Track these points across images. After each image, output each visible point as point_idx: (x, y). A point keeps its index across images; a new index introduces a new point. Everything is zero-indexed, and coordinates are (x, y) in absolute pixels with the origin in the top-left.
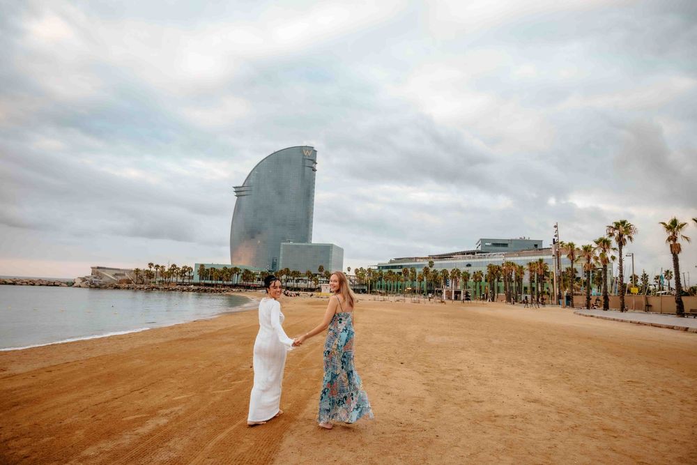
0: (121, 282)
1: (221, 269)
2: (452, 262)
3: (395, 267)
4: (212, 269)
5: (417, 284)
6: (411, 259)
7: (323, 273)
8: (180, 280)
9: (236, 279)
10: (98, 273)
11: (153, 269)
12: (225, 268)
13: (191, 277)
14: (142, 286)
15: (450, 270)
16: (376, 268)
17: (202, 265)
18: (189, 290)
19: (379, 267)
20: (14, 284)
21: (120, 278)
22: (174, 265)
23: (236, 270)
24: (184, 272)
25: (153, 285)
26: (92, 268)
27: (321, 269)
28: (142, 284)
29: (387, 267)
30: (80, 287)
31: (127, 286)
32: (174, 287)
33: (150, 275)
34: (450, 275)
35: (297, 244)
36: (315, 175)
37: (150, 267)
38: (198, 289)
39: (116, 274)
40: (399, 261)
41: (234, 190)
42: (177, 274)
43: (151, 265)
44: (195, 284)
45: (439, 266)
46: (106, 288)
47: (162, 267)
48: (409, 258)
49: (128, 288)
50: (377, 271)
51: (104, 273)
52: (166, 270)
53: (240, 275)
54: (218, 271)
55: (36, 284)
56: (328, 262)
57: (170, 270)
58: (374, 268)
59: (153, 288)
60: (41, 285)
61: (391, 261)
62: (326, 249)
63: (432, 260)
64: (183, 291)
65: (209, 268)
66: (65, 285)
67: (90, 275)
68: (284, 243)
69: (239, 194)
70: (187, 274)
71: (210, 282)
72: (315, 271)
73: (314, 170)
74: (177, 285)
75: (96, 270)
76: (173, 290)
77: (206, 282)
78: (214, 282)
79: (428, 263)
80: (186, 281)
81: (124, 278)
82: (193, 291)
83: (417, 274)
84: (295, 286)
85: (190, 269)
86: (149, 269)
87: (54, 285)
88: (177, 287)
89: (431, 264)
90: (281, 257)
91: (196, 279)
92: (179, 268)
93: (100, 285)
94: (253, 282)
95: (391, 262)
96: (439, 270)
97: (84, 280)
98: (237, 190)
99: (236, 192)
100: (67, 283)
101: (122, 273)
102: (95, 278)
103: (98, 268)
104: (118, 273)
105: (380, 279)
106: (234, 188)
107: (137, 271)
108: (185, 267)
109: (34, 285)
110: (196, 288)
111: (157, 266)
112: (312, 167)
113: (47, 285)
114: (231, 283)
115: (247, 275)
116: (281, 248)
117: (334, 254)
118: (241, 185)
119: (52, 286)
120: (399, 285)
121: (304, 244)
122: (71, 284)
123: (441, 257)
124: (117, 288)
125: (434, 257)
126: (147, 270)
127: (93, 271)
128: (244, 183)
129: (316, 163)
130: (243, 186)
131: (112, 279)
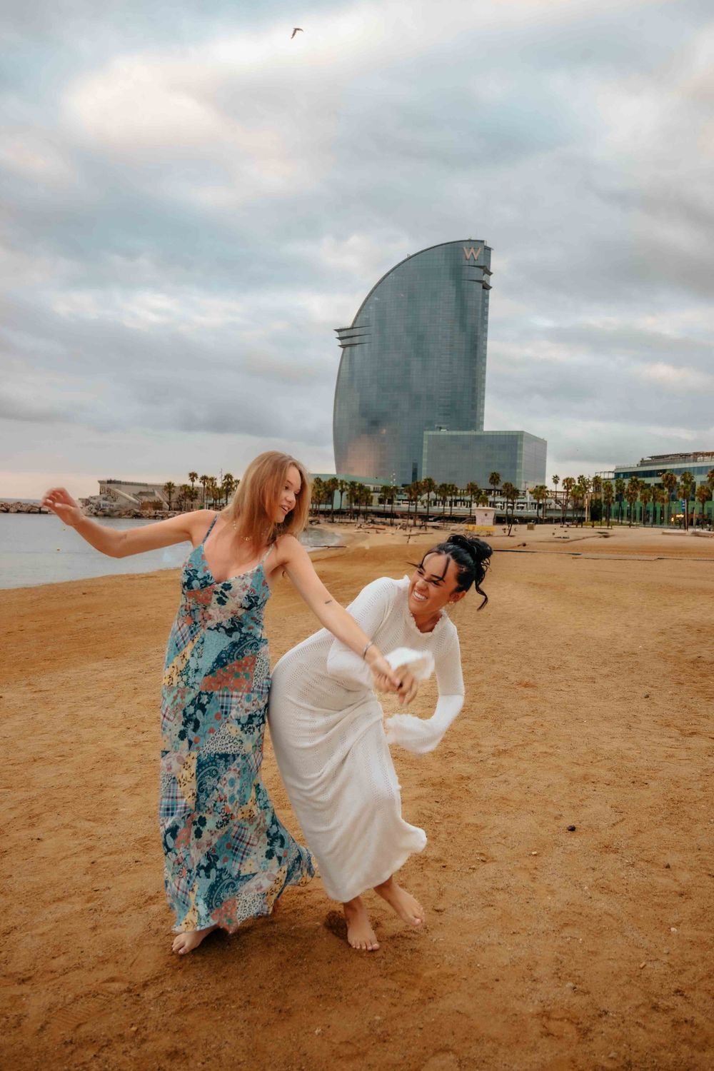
0: (144, 506)
3: (651, 474)
6: (685, 457)
9: (340, 501)
10: (109, 491)
11: (198, 484)
16: (612, 476)
19: (617, 475)
21: (146, 499)
22: (230, 477)
23: (337, 483)
26: (100, 482)
27: (495, 478)
29: (634, 475)
31: (153, 513)
33: (192, 494)
35: (454, 433)
36: (488, 297)
37: (193, 480)
39: (141, 493)
40: (661, 461)
41: (337, 335)
43: (193, 476)
46: (120, 516)
47: (212, 479)
48: (681, 455)
50: (614, 483)
51: (117, 490)
52: (219, 485)
53: (345, 493)
55: (12, 510)
56: (514, 466)
57: (224, 484)
58: (606, 476)
60: (19, 512)
61: (642, 461)
62: (511, 443)
67: (99, 494)
68: (431, 433)
69: (346, 342)
72: (484, 484)
73: (486, 287)
75: (107, 486)
81: (152, 499)
83: (698, 486)
84: (448, 513)
86: (189, 483)
90: (425, 460)
93: (112, 511)
95: (643, 463)
97: (86, 502)
98: (344, 334)
99: (340, 338)
101: (150, 490)
102: (105, 499)
103: (110, 482)
104: (144, 490)
106: (338, 331)
107: (170, 486)
109: (7, 511)
111: (204, 478)
112: (483, 282)
113: (29, 512)
114: (329, 507)
115: (358, 493)
116: (425, 442)
117: (526, 450)
118: (349, 325)
121: (466, 433)
124: (137, 516)
126: (185, 486)
127: (102, 488)
128: (355, 322)
129: (490, 274)
130: (352, 328)
131: (130, 501)
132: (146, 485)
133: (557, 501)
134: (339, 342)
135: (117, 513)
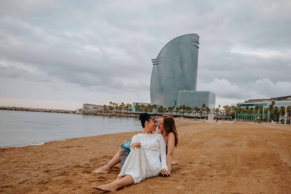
0: (97, 112)
1: (147, 105)
2: (287, 102)
3: (249, 105)
4: (142, 105)
5: (264, 115)
6: (259, 100)
7: (205, 108)
8: (126, 111)
9: (155, 111)
10: (86, 107)
12: (149, 105)
13: (131, 110)
14: (108, 114)
15: (286, 107)
16: (236, 105)
17: (137, 103)
18: (131, 117)
19: (238, 105)
20: (50, 112)
21: (96, 110)
22: (123, 103)
23: (155, 106)
24: (127, 107)
25: (112, 114)
26: (84, 104)
27: (204, 106)
28: (107, 113)
29: (243, 105)
30: (79, 114)
31: (100, 114)
32: (123, 115)
33: (111, 108)
34: (286, 109)
35: (188, 91)
36: (198, 51)
37: (111, 104)
38: (136, 116)
40: (252, 101)
41: (152, 61)
42: (124, 108)
43: (111, 103)
44: (134, 114)
45: (278, 104)
46: (90, 114)
47: (117, 104)
48: (258, 100)
49: (101, 115)
50: (238, 107)
51: (89, 107)
52: (119, 106)
53: (157, 109)
54: (145, 107)
56: (207, 102)
57: (120, 105)
58: (235, 105)
59: (113, 115)
60: (61, 113)
62: (206, 94)
63: (273, 101)
64: (128, 117)
65: (140, 105)
66: (72, 113)
67: (83, 108)
68: (181, 91)
69: (155, 63)
70: (129, 108)
72: (200, 107)
73: (198, 48)
74: (125, 114)
75: (85, 105)
76: (123, 116)
79: (271, 102)
80: (129, 112)
81: (98, 109)
82: (134, 117)
83: (264, 109)
84: (188, 116)
85: (131, 105)
86: (110, 105)
87: (67, 113)
88: (125, 115)
89: (273, 103)
90: (179, 99)
91: (134, 111)
92: (125, 105)
93: (88, 113)
94: (164, 113)
95: (246, 102)
96: (279, 106)
97: (80, 110)
98: (154, 61)
99: (153, 62)
100: (73, 112)
101: (97, 107)
102: (85, 109)
103: (86, 104)
104: (95, 107)
105: (239, 112)
106: (152, 60)
107: (105, 106)
108: (128, 104)
109: (58, 112)
110: (135, 115)
111: (114, 104)
112: (197, 46)
113: (64, 113)
114: (152, 113)
115: (161, 109)
116: (179, 94)
117: (210, 96)
118: (156, 58)
119: (66, 113)
120: (251, 116)
121: (192, 91)
122: (74, 112)
123: (280, 99)
124: (95, 115)
125: (274, 99)
126: (109, 106)
127: (84, 106)
128: (158, 57)
129: (199, 44)
130: (157, 59)
131: (93, 110)
132: (95, 105)
133: (221, 113)
134: (153, 63)
135: (89, 114)
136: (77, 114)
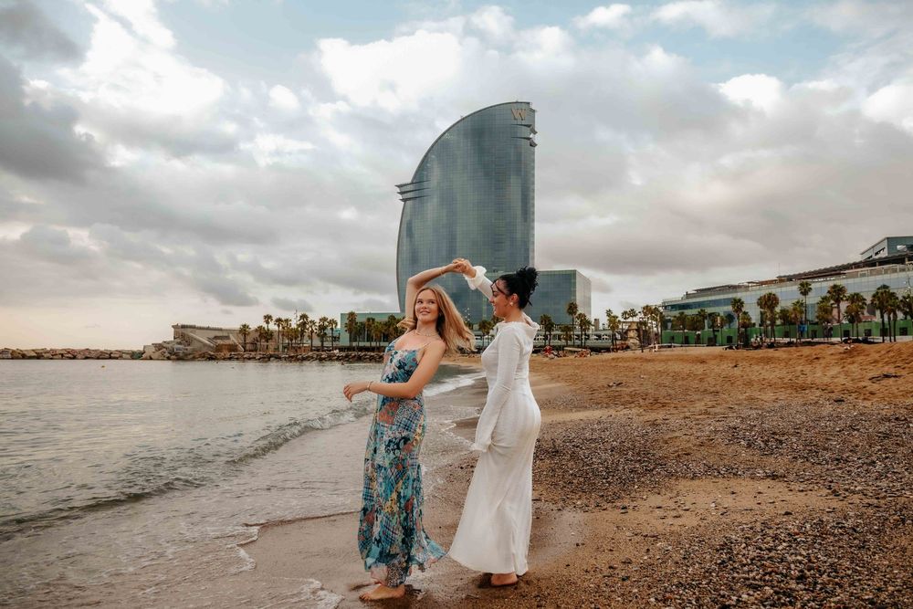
0: (218, 349)
1: (385, 320)
4: (369, 320)
10: (183, 336)
11: (273, 327)
13: (335, 339)
14: (253, 354)
17: (352, 315)
18: (330, 358)
21: (219, 343)
22: (305, 317)
24: (322, 328)
26: (173, 326)
27: (572, 308)
28: (254, 351)
30: (151, 359)
31: (228, 356)
32: (305, 355)
33: (265, 335)
36: (534, 153)
37: (268, 323)
38: (347, 356)
39: (216, 337)
41: (398, 190)
42: (312, 331)
43: (268, 318)
44: (341, 349)
46: (194, 359)
47: (287, 321)
49: (230, 359)
51: (192, 334)
52: (294, 326)
55: (79, 356)
57: (299, 326)
59: (271, 356)
60: (87, 358)
61: (687, 294)
62: (565, 279)
64: (321, 360)
65: (364, 320)
66: (128, 356)
67: (173, 339)
69: (406, 196)
70: (328, 331)
71: (367, 344)
73: (533, 145)
74: (311, 350)
75: (181, 330)
76: (303, 359)
77: (362, 344)
78: (374, 344)
80: (327, 343)
81: (227, 342)
82: (338, 359)
85: (333, 322)
86: (264, 325)
87: (110, 358)
88: (311, 354)
91: (345, 340)
92: (313, 322)
93: (186, 354)
97: (159, 347)
98: (404, 189)
99: (401, 193)
100: (132, 354)
101: (225, 334)
102: (180, 343)
103: (183, 327)
104: (220, 334)
106: (398, 186)
107: (245, 329)
108: (324, 319)
109: (74, 358)
110: (343, 354)
111: (279, 320)
112: (529, 139)
113: (98, 358)
117: (579, 287)
118: (409, 181)
122: (136, 356)
124: (211, 358)
126: (261, 328)
127: (176, 333)
128: (414, 178)
129: (535, 133)
130: (412, 183)
131: (205, 345)
132: (221, 330)
134: (400, 197)
135: (191, 356)
136: (146, 359)
